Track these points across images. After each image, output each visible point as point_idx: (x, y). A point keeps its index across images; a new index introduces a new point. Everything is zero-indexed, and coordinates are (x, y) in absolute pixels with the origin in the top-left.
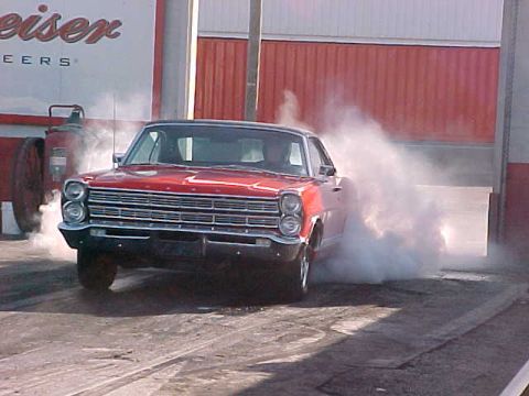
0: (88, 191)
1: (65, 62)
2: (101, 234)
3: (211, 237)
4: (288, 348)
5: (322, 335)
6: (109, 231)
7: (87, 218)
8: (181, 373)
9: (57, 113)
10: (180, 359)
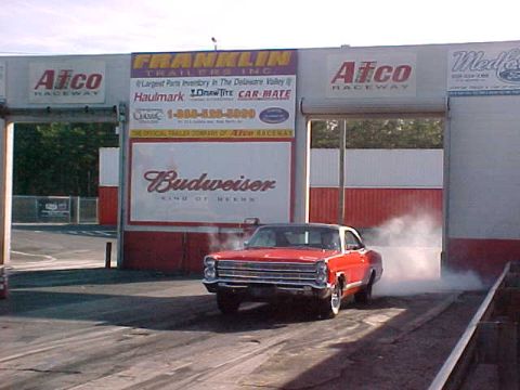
0: (217, 263)
1: (252, 200)
2: (224, 285)
3: (279, 285)
4: (339, 333)
5: (358, 325)
6: (228, 283)
7: (217, 276)
8: (282, 350)
9: (248, 222)
10: (283, 342)
